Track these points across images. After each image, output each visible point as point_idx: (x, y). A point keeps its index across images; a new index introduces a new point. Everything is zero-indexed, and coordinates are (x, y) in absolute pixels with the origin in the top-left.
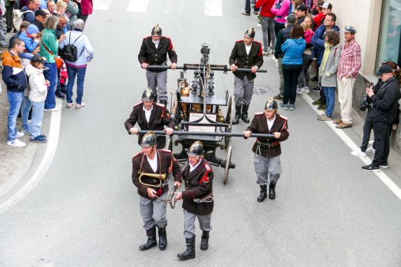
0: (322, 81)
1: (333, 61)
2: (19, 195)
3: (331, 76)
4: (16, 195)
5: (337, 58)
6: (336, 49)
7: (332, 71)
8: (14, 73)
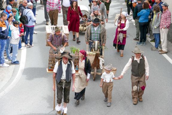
0: (153, 31)
1: (157, 21)
2: (6, 90)
3: (157, 28)
4: (5, 90)
5: (159, 19)
6: (159, 14)
7: (157, 25)
8: (3, 30)
